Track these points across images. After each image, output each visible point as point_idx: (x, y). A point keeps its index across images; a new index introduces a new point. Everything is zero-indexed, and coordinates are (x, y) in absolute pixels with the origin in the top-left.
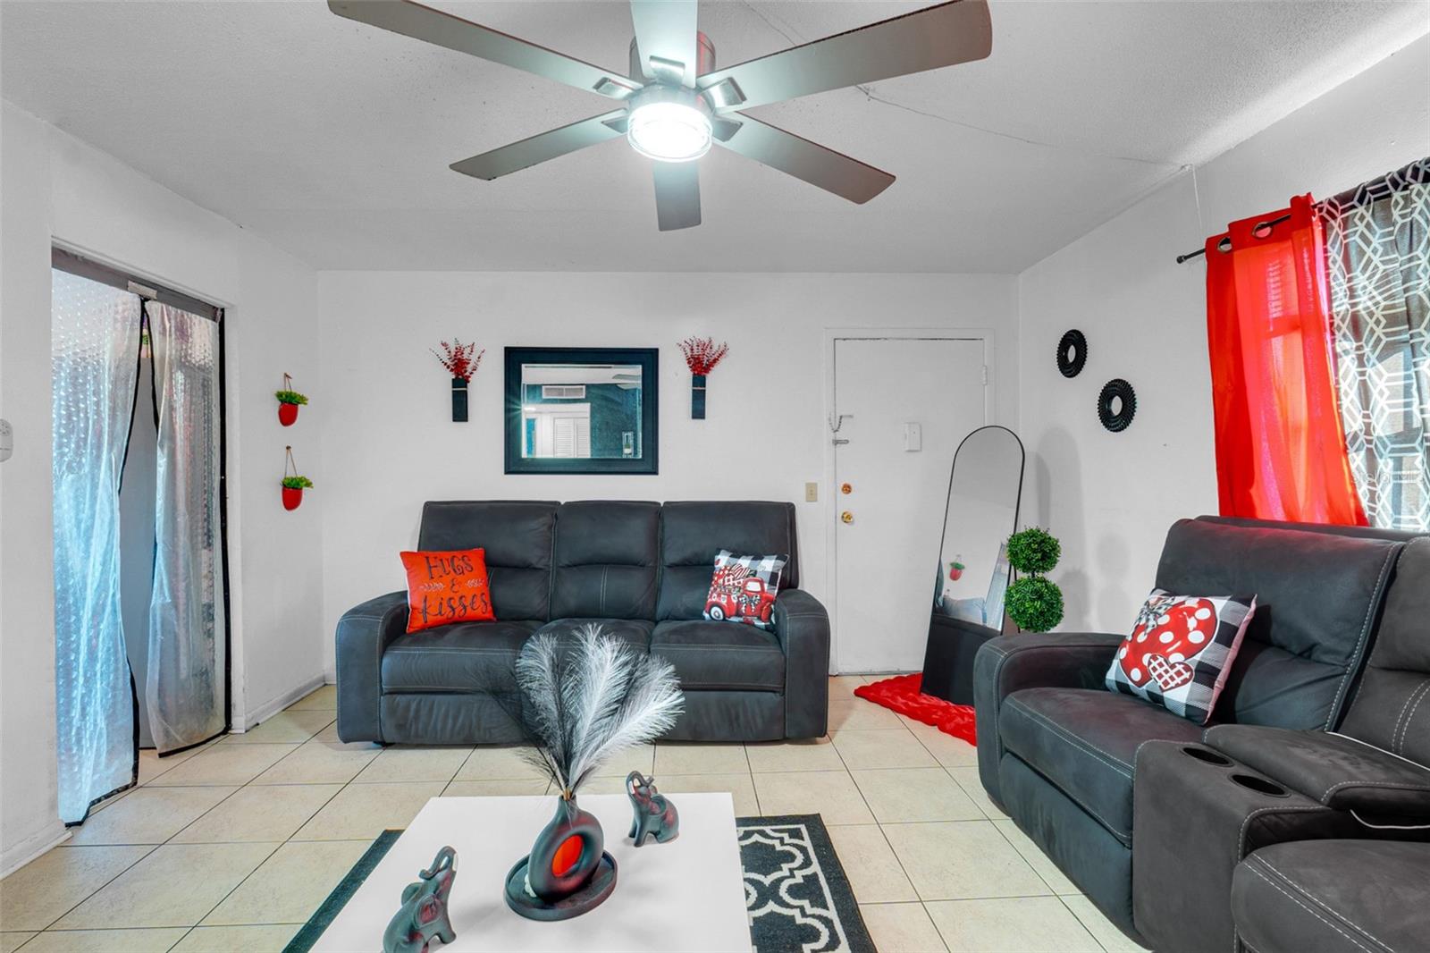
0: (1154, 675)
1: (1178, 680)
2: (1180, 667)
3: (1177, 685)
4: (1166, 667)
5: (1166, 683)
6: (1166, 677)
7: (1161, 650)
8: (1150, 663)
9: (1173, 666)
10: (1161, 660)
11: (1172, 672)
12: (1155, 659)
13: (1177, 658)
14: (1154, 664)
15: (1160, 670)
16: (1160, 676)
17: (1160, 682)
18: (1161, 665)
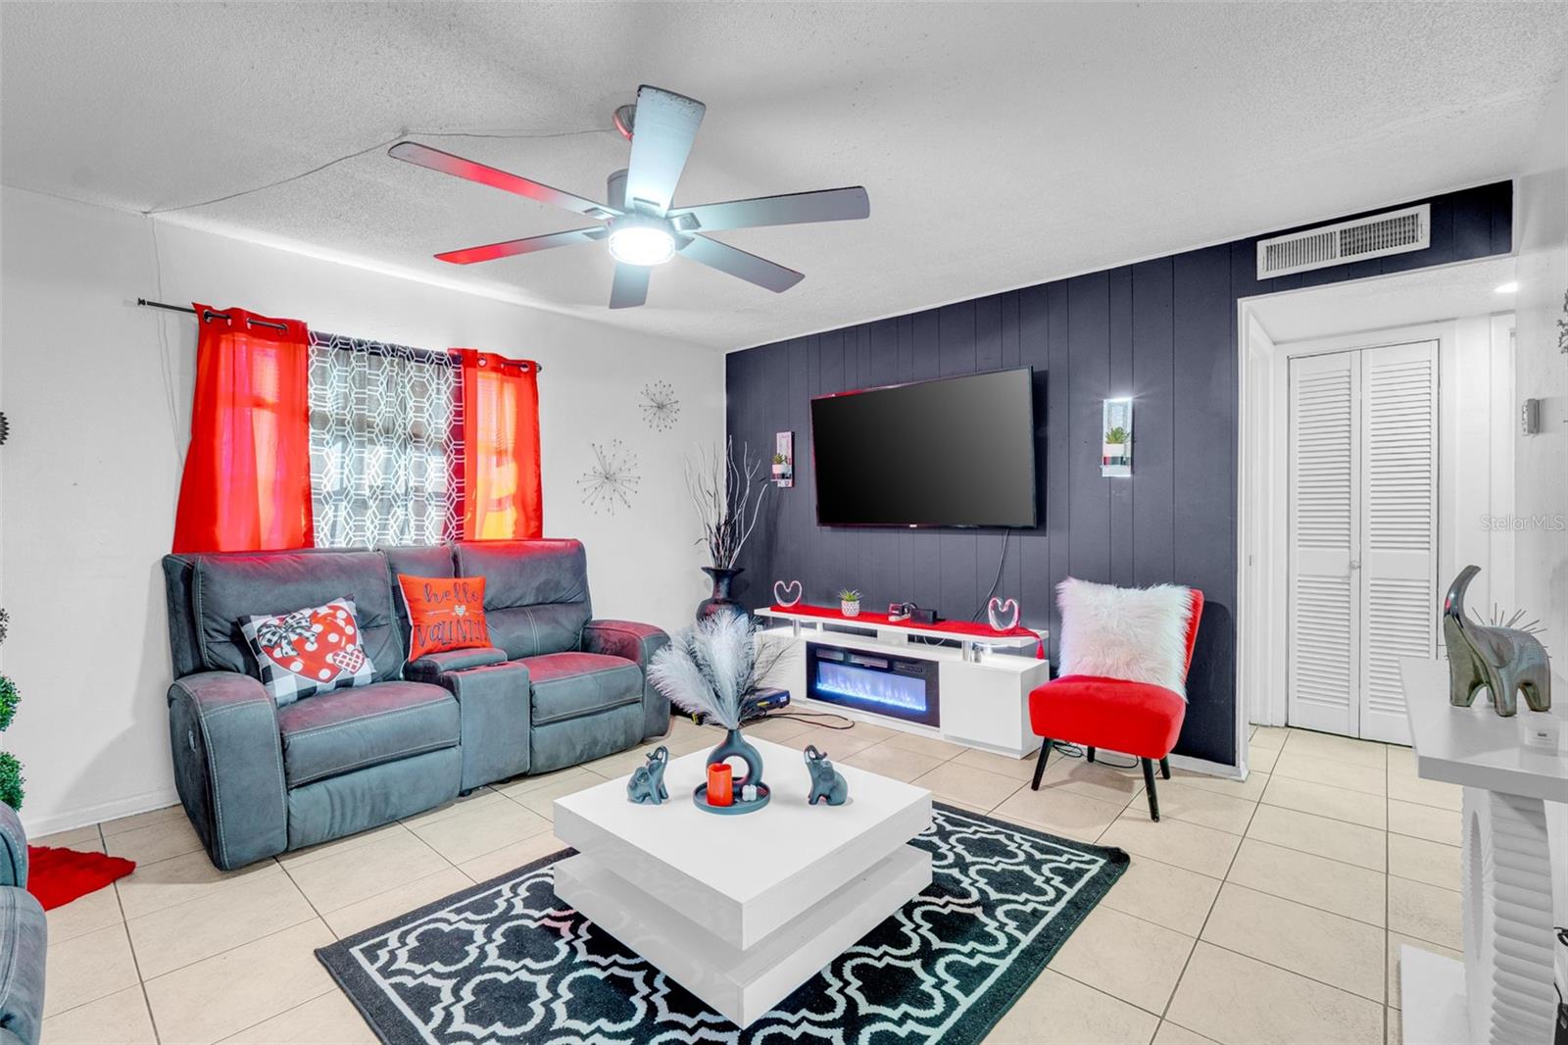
0: (343, 666)
1: (360, 661)
2: (356, 653)
3: (362, 664)
4: (349, 657)
5: (354, 667)
6: (352, 663)
7: (335, 648)
8: (335, 660)
9: (352, 654)
10: (342, 653)
11: (354, 658)
12: (338, 655)
13: (350, 648)
14: (339, 658)
15: (346, 661)
16: (348, 665)
17: (349, 669)
18: (344, 657)
